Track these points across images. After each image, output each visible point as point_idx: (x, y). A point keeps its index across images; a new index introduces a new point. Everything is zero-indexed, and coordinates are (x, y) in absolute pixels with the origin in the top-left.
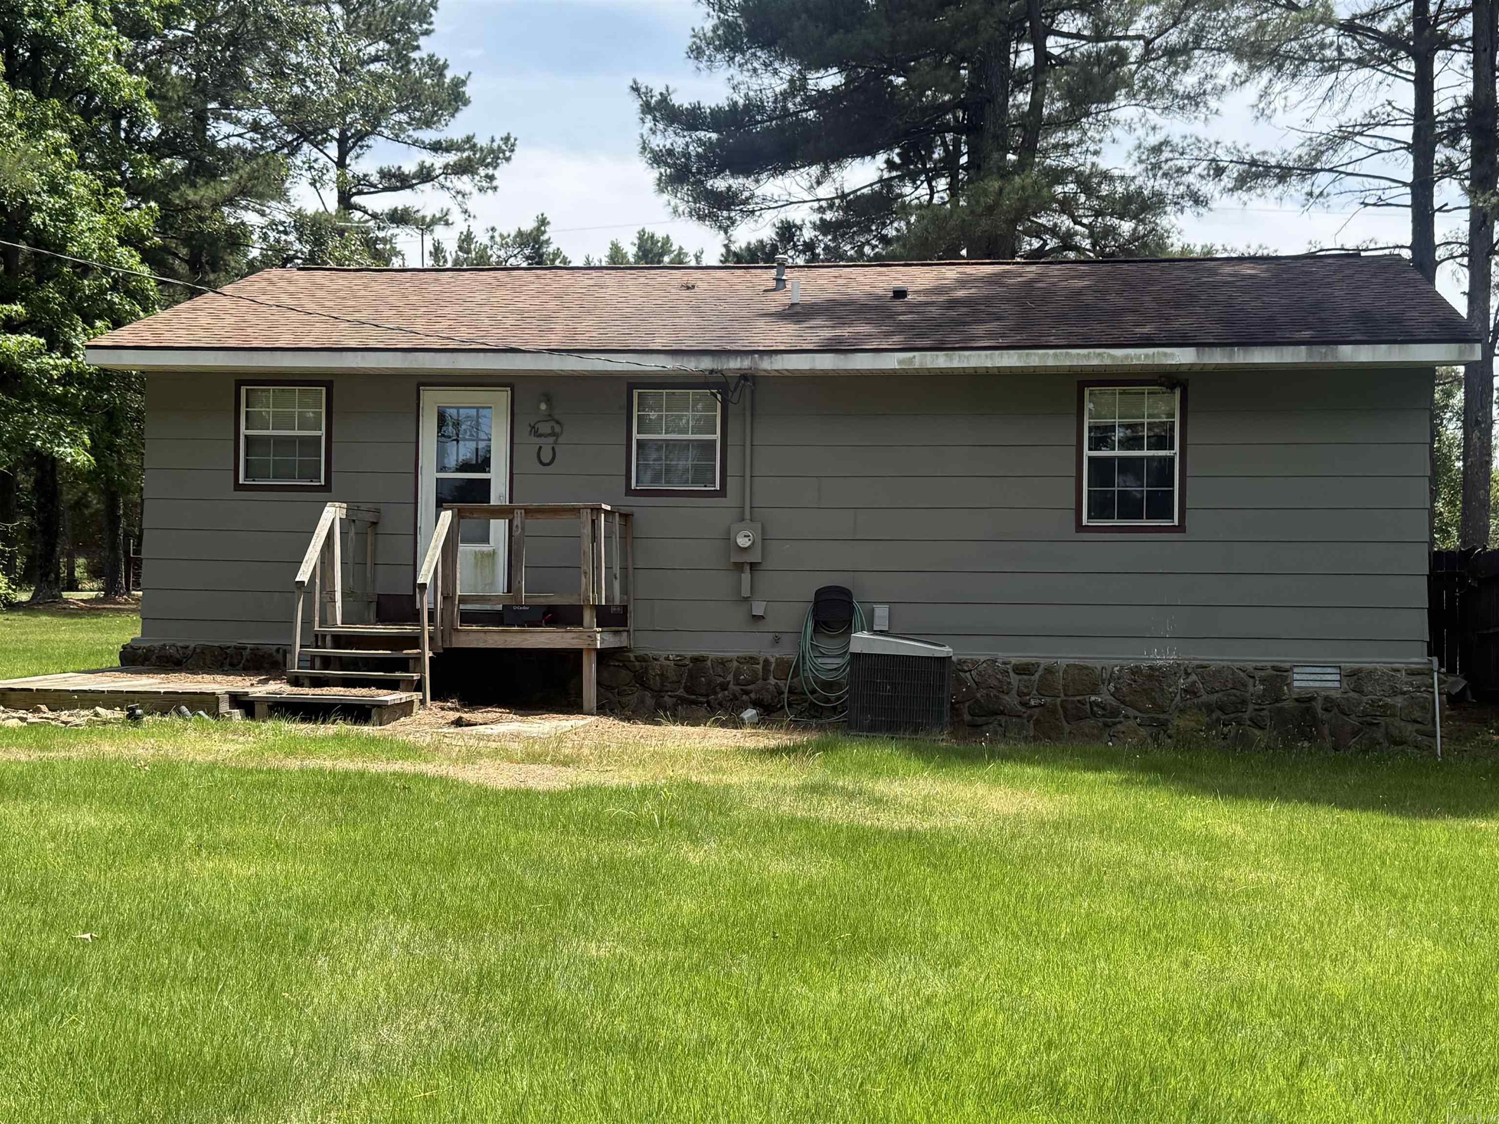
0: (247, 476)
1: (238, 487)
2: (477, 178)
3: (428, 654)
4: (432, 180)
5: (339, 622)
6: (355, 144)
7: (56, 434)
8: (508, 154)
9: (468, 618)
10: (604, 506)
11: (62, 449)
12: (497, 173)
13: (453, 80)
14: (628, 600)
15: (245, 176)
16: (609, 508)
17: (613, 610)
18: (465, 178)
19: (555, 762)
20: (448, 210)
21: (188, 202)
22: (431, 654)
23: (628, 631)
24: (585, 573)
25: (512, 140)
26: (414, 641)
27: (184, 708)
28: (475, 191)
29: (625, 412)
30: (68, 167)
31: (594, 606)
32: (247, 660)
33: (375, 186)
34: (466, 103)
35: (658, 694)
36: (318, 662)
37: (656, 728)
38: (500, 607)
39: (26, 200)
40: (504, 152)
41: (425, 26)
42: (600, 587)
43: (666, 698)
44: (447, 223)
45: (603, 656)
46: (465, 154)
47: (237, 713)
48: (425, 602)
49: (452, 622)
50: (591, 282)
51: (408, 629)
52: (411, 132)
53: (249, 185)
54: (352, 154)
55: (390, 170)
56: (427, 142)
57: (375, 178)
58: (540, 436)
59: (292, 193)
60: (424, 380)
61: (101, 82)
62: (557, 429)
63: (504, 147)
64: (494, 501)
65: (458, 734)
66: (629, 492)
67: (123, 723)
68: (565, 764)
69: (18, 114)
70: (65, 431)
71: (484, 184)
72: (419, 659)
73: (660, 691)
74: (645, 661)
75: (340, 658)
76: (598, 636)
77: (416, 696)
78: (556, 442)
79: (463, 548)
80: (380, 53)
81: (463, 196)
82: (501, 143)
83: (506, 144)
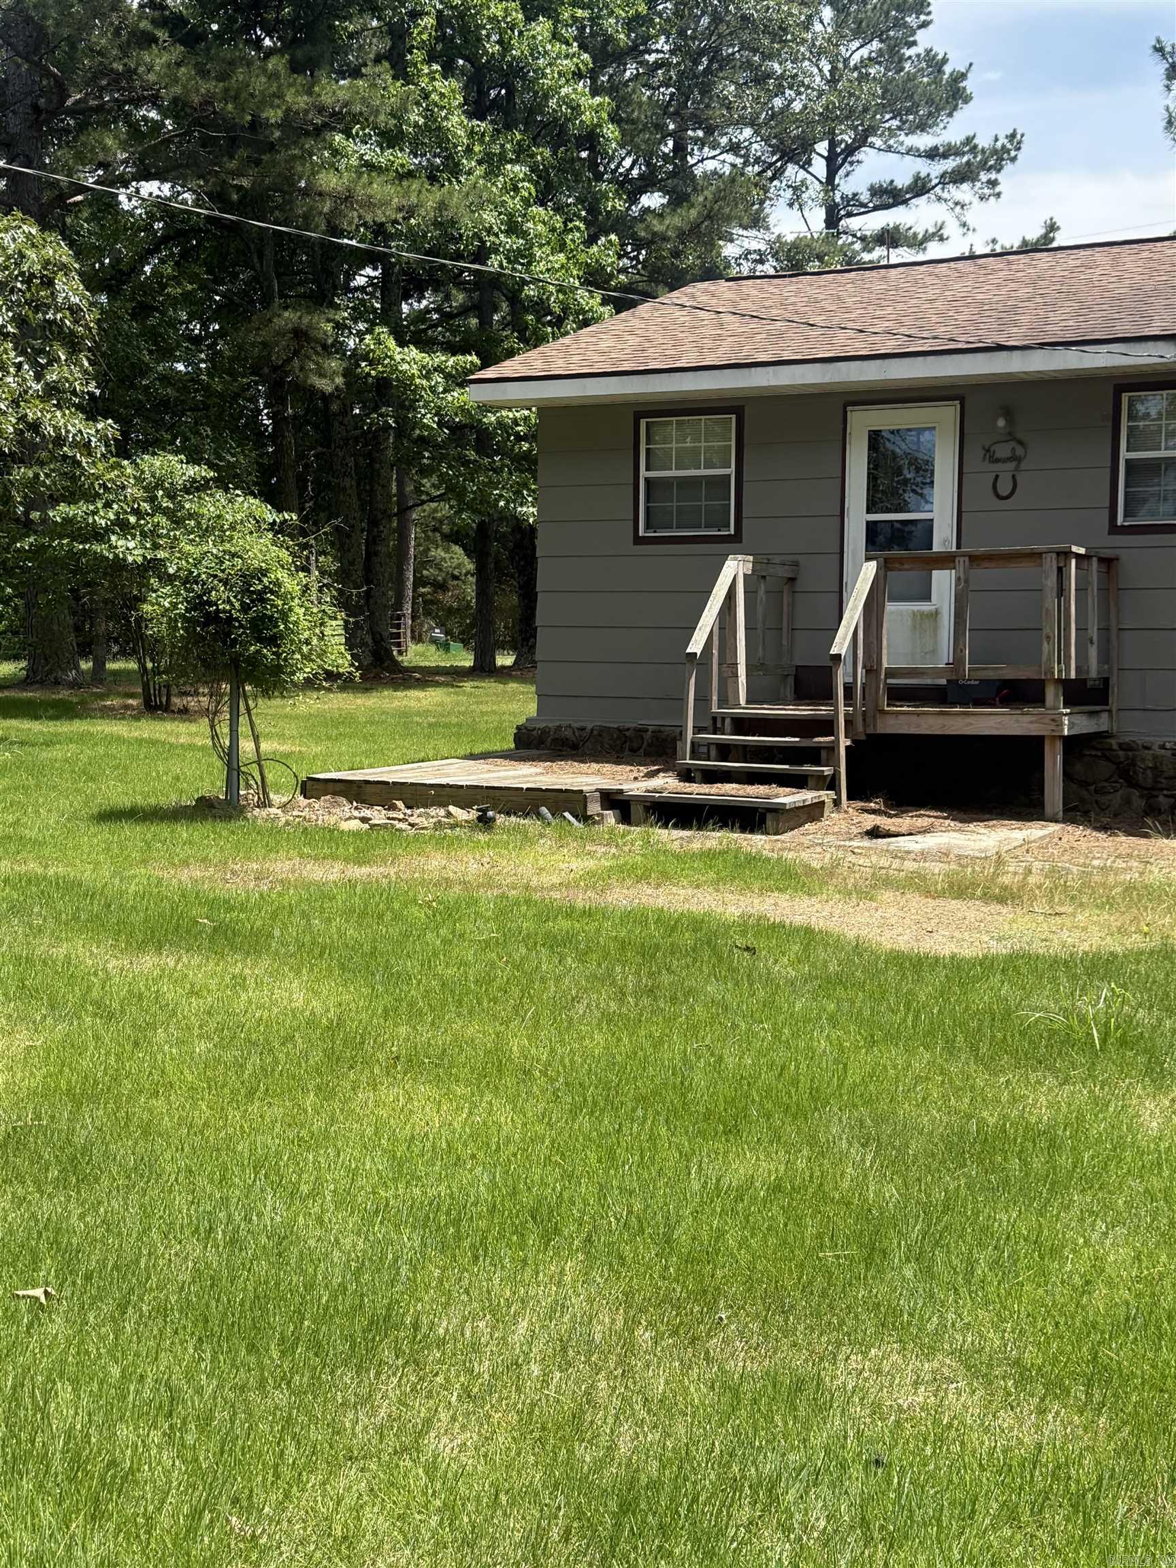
0: (648, 527)
1: (638, 540)
2: (978, 184)
3: (844, 742)
4: (928, 192)
5: (742, 701)
6: (844, 161)
7: (518, 493)
8: (1013, 153)
9: (898, 695)
10: (1075, 549)
11: (525, 509)
12: (1000, 177)
13: (951, 74)
14: (1110, 670)
15: (710, 197)
16: (1082, 551)
17: (1090, 684)
18: (965, 186)
19: (987, 898)
20: (943, 223)
21: (655, 234)
22: (849, 743)
23: (1110, 711)
24: (1048, 637)
25: (1019, 137)
26: (827, 726)
27: (544, 810)
28: (976, 200)
29: (1110, 424)
30: (527, 203)
31: (1059, 680)
32: (649, 745)
33: (865, 206)
34: (967, 99)
35: (1150, 793)
36: (713, 753)
37: (1143, 841)
38: (943, 682)
39: (483, 243)
40: (1008, 151)
41: (923, 17)
42: (1068, 657)
43: (1161, 799)
44: (942, 239)
45: (1073, 745)
46: (965, 159)
47: (610, 817)
48: (841, 677)
49: (877, 701)
50: (1078, 263)
51: (823, 711)
52: (902, 138)
53: (716, 207)
54: (842, 172)
55: (881, 186)
56: (922, 149)
57: (865, 197)
58: (998, 461)
59: (772, 220)
60: (851, 399)
61: (560, 106)
62: (1020, 451)
63: (1009, 146)
64: (937, 547)
65: (870, 848)
66: (1114, 529)
67: (472, 829)
68: (1001, 900)
69: (477, 148)
70: (529, 490)
71: (986, 191)
72: (832, 749)
73: (1153, 789)
74: (1131, 749)
75: (745, 747)
76: (1066, 720)
77: (826, 796)
78: (1017, 469)
79: (891, 607)
80: (873, 55)
81: (962, 207)
82: (1006, 141)
83: (1011, 141)
